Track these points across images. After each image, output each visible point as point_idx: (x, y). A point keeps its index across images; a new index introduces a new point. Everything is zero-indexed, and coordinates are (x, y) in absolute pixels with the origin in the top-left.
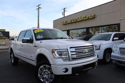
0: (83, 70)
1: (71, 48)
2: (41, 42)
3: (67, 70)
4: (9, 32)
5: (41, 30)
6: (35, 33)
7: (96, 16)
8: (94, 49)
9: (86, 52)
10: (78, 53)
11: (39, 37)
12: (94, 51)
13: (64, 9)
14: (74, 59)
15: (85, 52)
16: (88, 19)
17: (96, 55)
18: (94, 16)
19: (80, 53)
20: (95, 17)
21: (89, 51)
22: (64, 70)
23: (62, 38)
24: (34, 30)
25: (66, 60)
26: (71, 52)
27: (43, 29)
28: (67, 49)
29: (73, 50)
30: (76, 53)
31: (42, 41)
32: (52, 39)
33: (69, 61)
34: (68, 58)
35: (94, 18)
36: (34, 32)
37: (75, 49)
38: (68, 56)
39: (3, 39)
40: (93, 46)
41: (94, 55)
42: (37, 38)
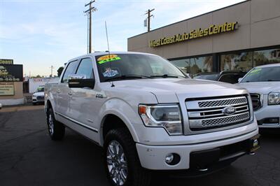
0: (220, 160)
1: (187, 100)
2: (113, 86)
3: (176, 158)
4: (22, 66)
5: (115, 56)
6: (100, 63)
7: (239, 26)
8: (248, 104)
9: (229, 110)
10: (206, 114)
11: (108, 73)
12: (249, 110)
13: (149, 11)
14: (195, 130)
15: (227, 113)
16: (220, 33)
17: (255, 121)
18: (235, 25)
19: (211, 113)
20: (236, 27)
21: (237, 110)
22: (168, 159)
23: (165, 76)
24: (97, 57)
25: (175, 131)
26: (188, 110)
27: (119, 55)
28: (178, 104)
29: (195, 105)
30: (202, 114)
31: (115, 83)
32: (140, 78)
33: (183, 134)
34: (181, 127)
35: (234, 30)
36: (97, 62)
37: (200, 104)
38: (180, 122)
39: (9, 81)
40: (246, 95)
41: (249, 119)
42: (105, 75)
